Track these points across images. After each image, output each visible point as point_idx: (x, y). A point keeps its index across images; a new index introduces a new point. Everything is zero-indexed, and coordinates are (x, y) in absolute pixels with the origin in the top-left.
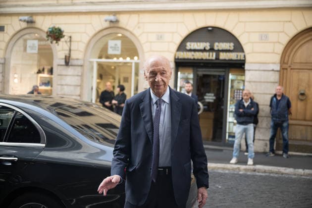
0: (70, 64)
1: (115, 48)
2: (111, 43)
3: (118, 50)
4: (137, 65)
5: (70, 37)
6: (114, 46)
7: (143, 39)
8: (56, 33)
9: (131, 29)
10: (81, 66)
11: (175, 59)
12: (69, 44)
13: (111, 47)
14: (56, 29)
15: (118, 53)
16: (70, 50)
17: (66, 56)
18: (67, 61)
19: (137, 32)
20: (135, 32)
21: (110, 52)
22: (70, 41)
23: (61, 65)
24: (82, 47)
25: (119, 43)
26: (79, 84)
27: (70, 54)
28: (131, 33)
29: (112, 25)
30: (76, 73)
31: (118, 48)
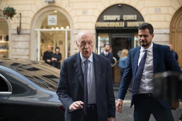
0: (21, 33)
1: (52, 21)
2: (50, 18)
3: (55, 22)
4: (69, 32)
5: (20, 14)
6: (52, 19)
7: (72, 14)
8: (10, 11)
9: (64, 7)
10: (29, 34)
11: (96, 27)
12: (19, 19)
13: (50, 20)
14: (10, 9)
15: (55, 24)
16: (20, 23)
17: (18, 28)
18: (19, 31)
19: (68, 9)
20: (66, 9)
21: (49, 23)
22: (20, 17)
23: (15, 34)
24: (29, 21)
25: (55, 17)
26: (28, 47)
27: (20, 26)
28: (64, 10)
29: (50, 4)
30: (25, 40)
31: (55, 20)
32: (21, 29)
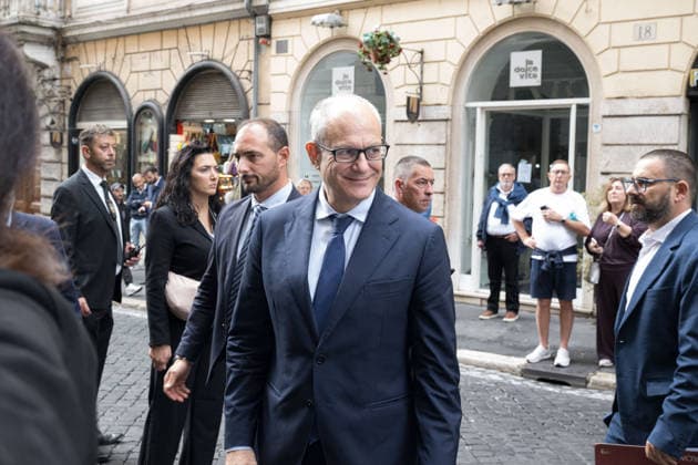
0: (420, 118)
1: (526, 71)
2: (518, 59)
3: (535, 76)
4: (583, 109)
5: (422, 53)
6: (526, 67)
8: (380, 45)
10: (446, 120)
11: (689, 88)
13: (518, 70)
14: (379, 36)
15: (536, 82)
16: (421, 85)
17: (409, 99)
21: (516, 81)
22: (422, 62)
23: (402, 121)
25: (536, 57)
26: (443, 166)
27: (421, 94)
28: (567, 28)
29: (518, 11)
30: (435, 139)
31: (535, 69)
32: (421, 103)
